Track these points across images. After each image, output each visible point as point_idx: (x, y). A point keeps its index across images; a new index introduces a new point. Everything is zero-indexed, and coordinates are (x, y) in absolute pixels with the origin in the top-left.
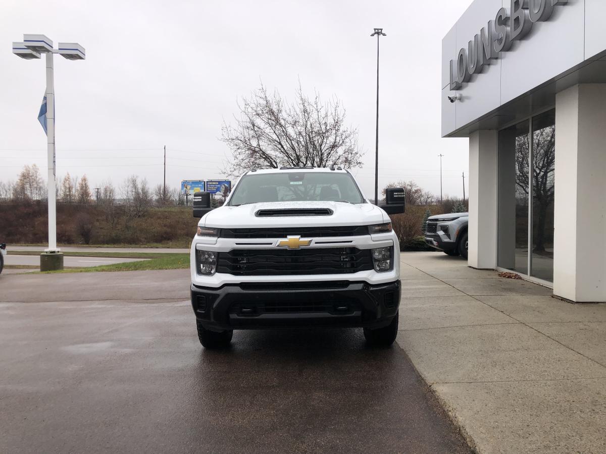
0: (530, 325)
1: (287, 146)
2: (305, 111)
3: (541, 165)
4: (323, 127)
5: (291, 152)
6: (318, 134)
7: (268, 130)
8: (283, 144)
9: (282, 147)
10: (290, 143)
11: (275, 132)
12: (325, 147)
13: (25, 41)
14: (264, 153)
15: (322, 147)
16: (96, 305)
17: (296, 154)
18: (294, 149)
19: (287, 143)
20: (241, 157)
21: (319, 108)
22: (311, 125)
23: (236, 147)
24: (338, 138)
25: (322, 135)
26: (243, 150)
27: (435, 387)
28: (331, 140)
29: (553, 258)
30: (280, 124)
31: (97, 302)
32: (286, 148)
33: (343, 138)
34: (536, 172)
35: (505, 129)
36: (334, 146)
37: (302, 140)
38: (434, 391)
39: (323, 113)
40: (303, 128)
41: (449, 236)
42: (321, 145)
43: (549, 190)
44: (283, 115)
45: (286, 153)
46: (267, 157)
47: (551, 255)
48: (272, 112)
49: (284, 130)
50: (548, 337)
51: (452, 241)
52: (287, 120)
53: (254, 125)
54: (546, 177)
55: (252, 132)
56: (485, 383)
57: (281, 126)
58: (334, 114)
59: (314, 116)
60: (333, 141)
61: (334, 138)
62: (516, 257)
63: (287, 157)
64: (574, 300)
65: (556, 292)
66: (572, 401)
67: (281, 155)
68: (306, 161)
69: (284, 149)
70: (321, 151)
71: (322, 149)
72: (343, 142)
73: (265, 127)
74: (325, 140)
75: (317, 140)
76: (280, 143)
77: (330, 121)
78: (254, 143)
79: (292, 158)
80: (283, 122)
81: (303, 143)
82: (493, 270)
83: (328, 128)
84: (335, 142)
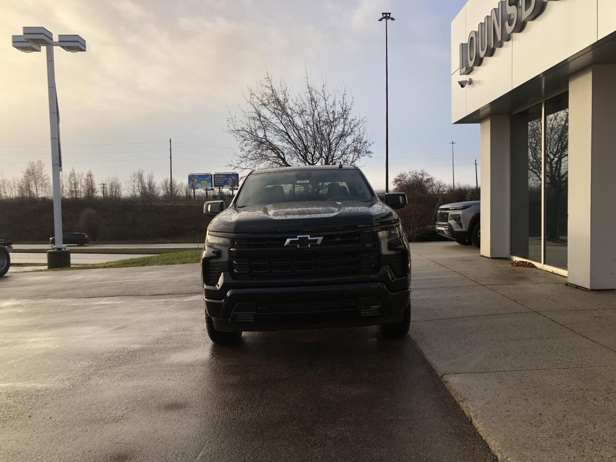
0: (544, 314)
1: (294, 136)
2: (312, 99)
3: (555, 150)
4: (331, 116)
5: (298, 142)
6: (326, 123)
7: (275, 120)
8: (290, 135)
9: (290, 137)
10: (297, 133)
11: (281, 122)
12: (333, 137)
13: (24, 34)
14: (271, 144)
15: (330, 136)
16: (104, 301)
17: (304, 145)
18: (301, 138)
19: (294, 133)
20: (248, 148)
21: (326, 96)
22: (319, 113)
23: (241, 138)
24: (346, 127)
25: (330, 124)
26: (250, 142)
27: (447, 378)
28: (339, 128)
29: (567, 245)
30: (287, 114)
31: (106, 299)
32: (293, 138)
33: (352, 126)
34: (550, 158)
35: (517, 114)
36: (342, 135)
37: (309, 129)
38: (446, 382)
39: (330, 102)
40: (310, 118)
41: (461, 225)
42: (329, 135)
43: (563, 176)
44: (290, 104)
45: (293, 143)
46: (274, 149)
47: (565, 243)
48: (277, 101)
49: (291, 119)
50: (562, 325)
51: (464, 230)
52: (294, 109)
53: (260, 115)
54: (561, 163)
55: (258, 123)
56: (497, 373)
57: (288, 115)
58: (342, 102)
59: (321, 104)
60: (341, 130)
61: (342, 127)
62: (529, 245)
63: (295, 147)
64: (589, 288)
65: (570, 281)
66: (585, 389)
67: (288, 146)
68: (314, 151)
69: (291, 139)
70: (329, 141)
71: (330, 138)
72: (352, 131)
73: (271, 117)
74: (333, 130)
75: (325, 129)
76: (287, 134)
77: (338, 109)
78: (261, 134)
79: (300, 149)
80: (289, 112)
81: (311, 132)
82: (506, 259)
83: (336, 117)
84: (344, 131)
